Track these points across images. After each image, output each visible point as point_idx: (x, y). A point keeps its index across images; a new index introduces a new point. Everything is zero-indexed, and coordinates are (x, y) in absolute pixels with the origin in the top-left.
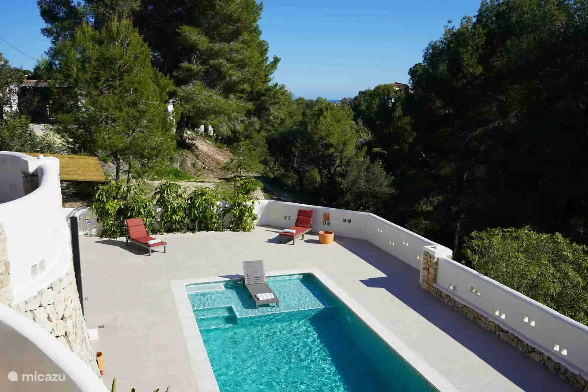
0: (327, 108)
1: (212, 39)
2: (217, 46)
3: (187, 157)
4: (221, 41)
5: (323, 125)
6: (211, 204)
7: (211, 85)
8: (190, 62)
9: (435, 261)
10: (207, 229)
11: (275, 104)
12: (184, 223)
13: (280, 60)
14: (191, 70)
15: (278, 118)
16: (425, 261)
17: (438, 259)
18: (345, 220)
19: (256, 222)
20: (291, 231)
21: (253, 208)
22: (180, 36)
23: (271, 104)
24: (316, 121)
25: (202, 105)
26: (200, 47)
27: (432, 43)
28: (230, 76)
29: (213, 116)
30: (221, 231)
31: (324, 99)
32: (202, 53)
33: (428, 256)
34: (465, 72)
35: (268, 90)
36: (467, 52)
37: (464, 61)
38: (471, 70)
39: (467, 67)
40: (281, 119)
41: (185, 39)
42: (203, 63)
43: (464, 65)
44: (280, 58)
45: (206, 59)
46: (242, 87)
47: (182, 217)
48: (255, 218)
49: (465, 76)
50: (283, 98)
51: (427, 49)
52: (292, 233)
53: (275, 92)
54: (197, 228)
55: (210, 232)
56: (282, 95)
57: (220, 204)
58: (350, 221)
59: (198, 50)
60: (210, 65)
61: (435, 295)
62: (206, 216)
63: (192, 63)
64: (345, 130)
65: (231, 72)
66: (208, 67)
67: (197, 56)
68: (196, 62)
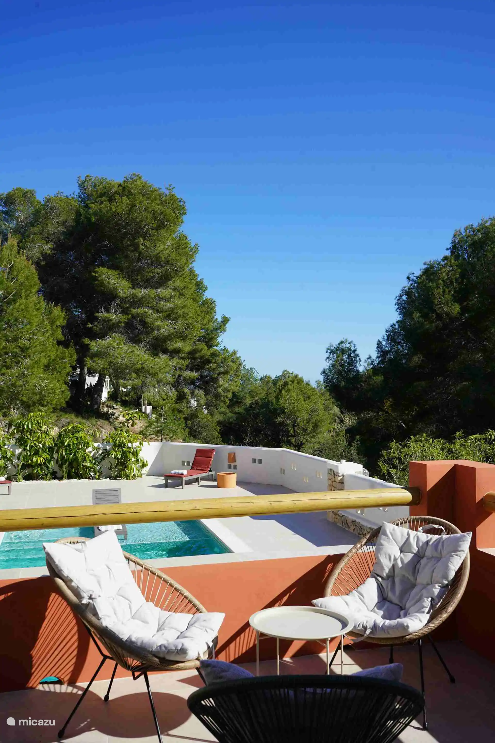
0: (293, 382)
1: (135, 285)
2: (141, 292)
3: (102, 428)
4: (146, 287)
5: (286, 401)
6: (85, 443)
7: (136, 340)
8: (108, 311)
9: (340, 478)
10: (80, 477)
11: (225, 373)
12: (47, 467)
13: (229, 320)
14: (109, 320)
15: (229, 391)
16: (330, 481)
17: (343, 476)
18: (254, 461)
19: (145, 471)
20: (181, 472)
21: (140, 450)
22: (97, 280)
23: (219, 374)
24: (278, 395)
25: (119, 360)
26: (121, 294)
27: (405, 289)
28: (159, 328)
29: (134, 375)
30: (97, 479)
31: (291, 372)
32: (123, 300)
33: (333, 474)
34: (438, 312)
35: (214, 355)
36: (438, 287)
37: (435, 298)
38: (445, 309)
39: (440, 306)
40: (233, 393)
41: (102, 284)
42: (125, 312)
43: (436, 303)
44: (230, 318)
45: (128, 308)
46: (175, 346)
47: (46, 459)
48: (144, 465)
49: (439, 317)
50: (235, 366)
51: (401, 296)
52: (182, 474)
53: (224, 358)
54: (65, 475)
55: (83, 480)
56: (233, 362)
57: (99, 445)
58: (260, 461)
59: (119, 297)
60: (132, 315)
61: (341, 525)
62: (77, 458)
63: (110, 313)
64: (317, 409)
65: (158, 323)
66: (130, 316)
67: (117, 305)
68: (116, 312)
